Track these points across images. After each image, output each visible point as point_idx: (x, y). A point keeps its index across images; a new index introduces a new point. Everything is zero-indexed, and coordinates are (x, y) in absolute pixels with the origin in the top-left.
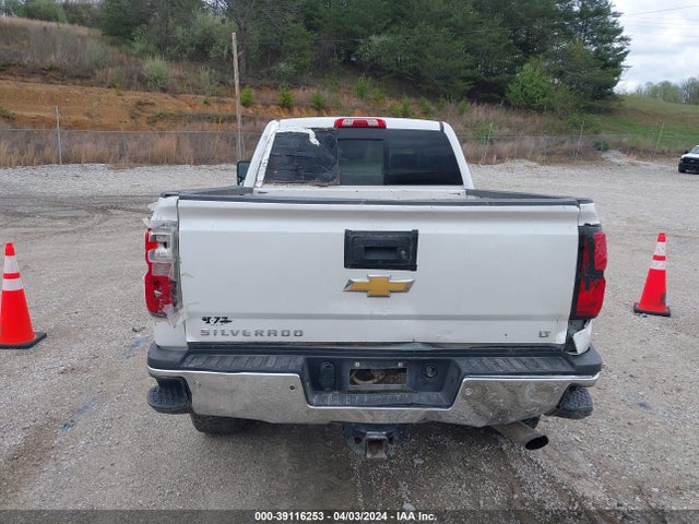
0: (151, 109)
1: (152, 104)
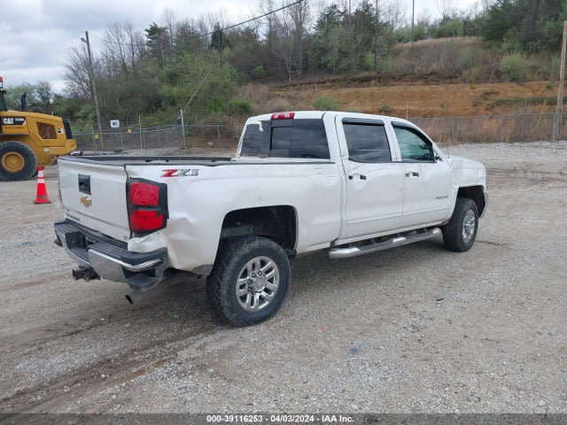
0: (493, 97)
1: (497, 93)
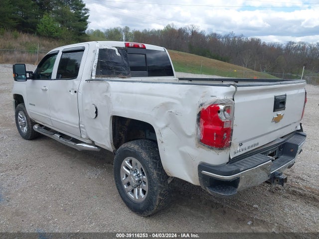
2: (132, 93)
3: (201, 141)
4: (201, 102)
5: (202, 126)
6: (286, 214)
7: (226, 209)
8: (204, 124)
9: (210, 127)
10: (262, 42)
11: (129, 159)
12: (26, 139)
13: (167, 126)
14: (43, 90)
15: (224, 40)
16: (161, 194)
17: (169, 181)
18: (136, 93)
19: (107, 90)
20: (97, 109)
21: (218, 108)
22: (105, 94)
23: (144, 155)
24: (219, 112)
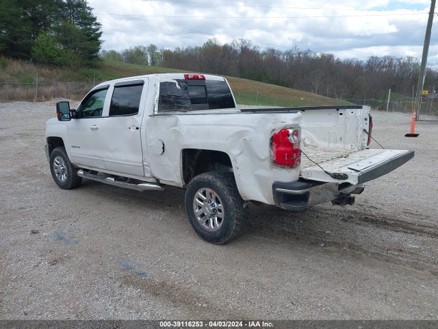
2: (204, 125)
3: (274, 162)
4: (273, 128)
5: (274, 149)
6: (357, 237)
7: (299, 237)
8: (277, 147)
9: (282, 149)
10: (336, 59)
11: (202, 190)
12: (65, 189)
13: (241, 153)
14: (92, 129)
15: (285, 57)
16: (237, 219)
17: (244, 206)
18: (209, 125)
19: (176, 124)
20: (163, 145)
21: (288, 132)
22: (174, 128)
23: (219, 184)
24: (289, 135)
